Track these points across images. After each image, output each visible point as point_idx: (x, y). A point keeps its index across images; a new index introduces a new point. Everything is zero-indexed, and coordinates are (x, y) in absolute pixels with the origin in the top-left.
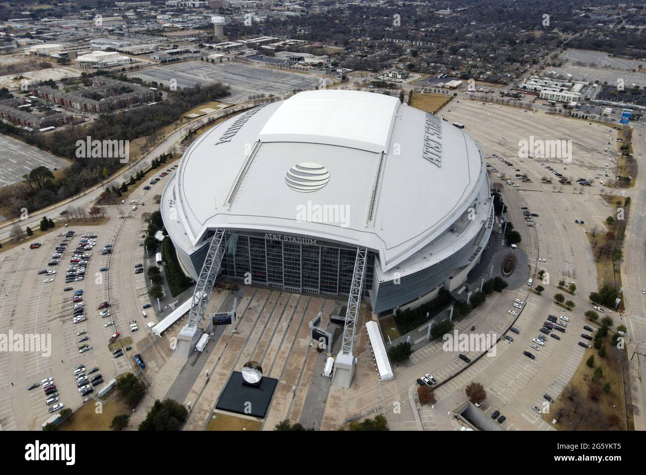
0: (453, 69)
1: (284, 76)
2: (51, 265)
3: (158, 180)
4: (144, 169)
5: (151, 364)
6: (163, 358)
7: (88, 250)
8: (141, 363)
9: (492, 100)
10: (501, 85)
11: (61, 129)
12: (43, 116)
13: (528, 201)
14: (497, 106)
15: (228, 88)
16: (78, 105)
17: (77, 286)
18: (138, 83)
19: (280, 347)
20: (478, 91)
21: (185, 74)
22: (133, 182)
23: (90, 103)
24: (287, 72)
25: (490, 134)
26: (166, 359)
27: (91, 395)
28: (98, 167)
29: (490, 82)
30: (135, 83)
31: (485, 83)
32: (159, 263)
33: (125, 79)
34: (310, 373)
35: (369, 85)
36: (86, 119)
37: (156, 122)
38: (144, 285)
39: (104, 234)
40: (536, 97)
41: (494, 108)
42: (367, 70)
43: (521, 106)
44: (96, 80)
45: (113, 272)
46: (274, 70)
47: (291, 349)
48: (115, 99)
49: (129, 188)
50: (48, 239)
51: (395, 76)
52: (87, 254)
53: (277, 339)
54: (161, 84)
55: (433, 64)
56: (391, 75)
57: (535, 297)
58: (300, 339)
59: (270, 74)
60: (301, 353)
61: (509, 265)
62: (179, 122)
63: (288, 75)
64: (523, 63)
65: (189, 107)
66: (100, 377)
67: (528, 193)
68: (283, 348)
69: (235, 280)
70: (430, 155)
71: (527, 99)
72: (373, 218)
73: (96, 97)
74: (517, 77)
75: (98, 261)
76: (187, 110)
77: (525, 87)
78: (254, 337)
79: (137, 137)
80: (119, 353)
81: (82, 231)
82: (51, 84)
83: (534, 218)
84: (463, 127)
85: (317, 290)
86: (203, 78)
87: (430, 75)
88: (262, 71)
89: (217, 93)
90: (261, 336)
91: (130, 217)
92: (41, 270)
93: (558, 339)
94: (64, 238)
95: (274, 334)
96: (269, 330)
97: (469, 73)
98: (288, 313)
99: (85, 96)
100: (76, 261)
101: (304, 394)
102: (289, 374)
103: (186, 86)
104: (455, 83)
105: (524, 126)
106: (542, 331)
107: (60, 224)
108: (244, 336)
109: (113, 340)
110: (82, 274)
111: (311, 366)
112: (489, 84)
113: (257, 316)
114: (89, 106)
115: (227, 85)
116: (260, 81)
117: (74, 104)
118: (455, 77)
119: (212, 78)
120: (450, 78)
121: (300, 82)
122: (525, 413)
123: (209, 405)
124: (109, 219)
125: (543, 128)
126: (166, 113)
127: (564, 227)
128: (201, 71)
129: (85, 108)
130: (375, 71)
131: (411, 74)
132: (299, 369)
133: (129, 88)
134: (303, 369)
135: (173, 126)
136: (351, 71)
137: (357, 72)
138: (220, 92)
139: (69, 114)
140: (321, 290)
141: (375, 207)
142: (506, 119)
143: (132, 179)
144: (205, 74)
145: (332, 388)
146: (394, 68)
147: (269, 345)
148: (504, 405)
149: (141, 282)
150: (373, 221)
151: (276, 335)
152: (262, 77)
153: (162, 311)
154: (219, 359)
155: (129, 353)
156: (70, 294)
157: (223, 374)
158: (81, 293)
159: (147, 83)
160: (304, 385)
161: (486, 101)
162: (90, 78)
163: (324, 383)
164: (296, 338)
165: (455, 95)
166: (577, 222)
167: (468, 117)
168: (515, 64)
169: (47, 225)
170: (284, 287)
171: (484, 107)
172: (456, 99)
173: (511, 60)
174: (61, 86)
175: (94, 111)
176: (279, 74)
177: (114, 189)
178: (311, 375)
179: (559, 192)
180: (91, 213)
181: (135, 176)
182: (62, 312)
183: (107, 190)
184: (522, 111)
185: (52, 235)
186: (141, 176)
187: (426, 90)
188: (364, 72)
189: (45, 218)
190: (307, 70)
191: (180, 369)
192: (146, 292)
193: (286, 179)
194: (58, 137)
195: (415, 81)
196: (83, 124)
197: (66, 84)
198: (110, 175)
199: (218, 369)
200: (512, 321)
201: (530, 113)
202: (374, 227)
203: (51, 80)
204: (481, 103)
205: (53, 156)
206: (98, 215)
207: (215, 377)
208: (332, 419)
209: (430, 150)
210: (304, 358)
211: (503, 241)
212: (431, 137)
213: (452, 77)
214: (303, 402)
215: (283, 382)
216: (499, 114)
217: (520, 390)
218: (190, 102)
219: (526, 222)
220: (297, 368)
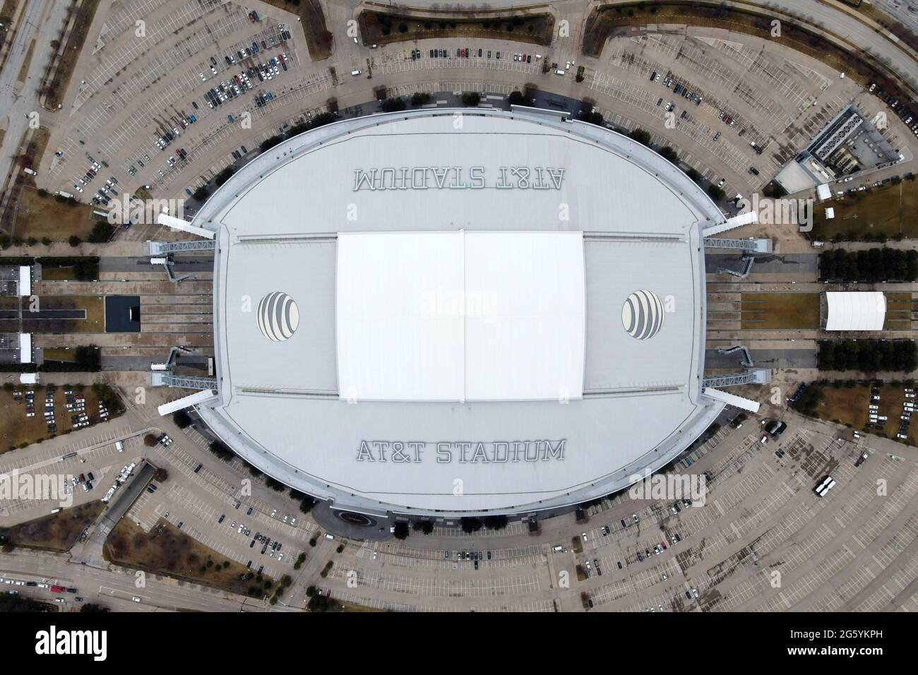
2: (227, 59)
3: (446, 54)
6: (139, 237)
7: (260, 78)
17: (203, 109)
19: (173, 323)
26: (139, 240)
34: (153, 353)
38: (216, 174)
39: (294, 74)
45: (228, 131)
47: (173, 333)
50: (270, 20)
52: (252, 83)
53: (181, 318)
57: (304, 539)
58: (185, 337)
60: (170, 341)
68: (171, 325)
75: (243, 103)
78: (178, 299)
81: (295, 44)
83: (468, 564)
90: (181, 304)
91: (335, 80)
93: (251, 546)
94: (276, 36)
95: (186, 314)
96: (190, 308)
100: (237, 81)
101: (133, 354)
102: (148, 338)
106: (258, 534)
108: (176, 290)
110: (218, 103)
111: (160, 352)
113: (204, 292)
123: (108, 291)
124: (328, 57)
132: (154, 344)
134: (155, 347)
147: (173, 314)
148: (166, 494)
149: (221, 166)
151: (184, 316)
154: (149, 280)
156: (190, 112)
157: (135, 289)
158: (192, 122)
160: (141, 352)
163: (144, 367)
164: (185, 333)
178: (151, 355)
191: (133, 255)
192: (209, 180)
199: (139, 284)
207: (132, 285)
208: (118, 378)
210: (166, 345)
214: (127, 355)
215: (140, 336)
220: (155, 342)
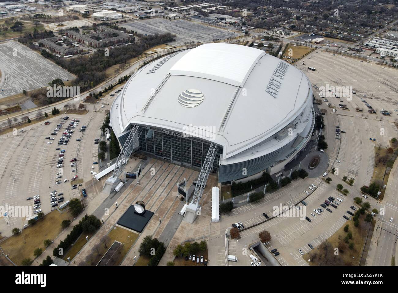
0: (321, 30)
1: (211, 30)
2: (53, 134)
3: (120, 91)
4: (114, 84)
5: (90, 195)
6: (97, 193)
7: (73, 128)
8: (85, 193)
9: (340, 53)
10: (350, 43)
11: (76, 57)
12: (67, 48)
13: (342, 122)
14: (343, 57)
15: (175, 36)
16: (87, 43)
17: (63, 147)
18: (123, 31)
19: (160, 195)
20: (333, 46)
21: (152, 26)
22: (106, 91)
23: (94, 42)
24: (213, 28)
25: (332, 76)
26: (98, 193)
27: (56, 207)
28: (89, 81)
29: (345, 40)
30: (122, 30)
31: (340, 41)
32: (108, 139)
33: (116, 28)
34: (173, 211)
35: (261, 38)
36: (90, 52)
37: (127, 55)
38: (97, 151)
39: (83, 119)
40: (373, 52)
41: (340, 58)
42: (264, 28)
43: (359, 58)
44: (101, 28)
45: (83, 142)
46: (206, 26)
47: (166, 197)
48: (107, 41)
49: (103, 94)
50: (55, 120)
51: (280, 33)
52: (72, 130)
53: (160, 190)
54: (136, 32)
55: (308, 26)
56: (278, 32)
57: (325, 185)
58: (173, 192)
59: (202, 28)
60: (171, 200)
61: (315, 163)
62: (140, 56)
63: (213, 29)
64: (372, 27)
65: (149, 47)
66: (62, 198)
67: (344, 117)
68: (162, 196)
69: (146, 154)
70: (271, 90)
71: (366, 53)
72: (224, 126)
73: (98, 38)
74: (365, 37)
75: (77, 135)
76: (147, 49)
77: (367, 45)
78: (148, 188)
79: (115, 64)
80: (75, 187)
81: (73, 117)
82: (76, 29)
83: (342, 134)
84: (314, 70)
85: (190, 165)
86: (161, 29)
87: (304, 33)
88: (198, 26)
89: (167, 39)
90: (152, 187)
91: (99, 111)
92: (47, 137)
93: (331, 212)
94: (63, 120)
95: (159, 187)
96: (157, 184)
97: (331, 33)
98: (171, 176)
99: (92, 38)
100: (66, 134)
101: (166, 223)
102: (161, 211)
103: (150, 34)
104: (319, 40)
105: (357, 71)
106: (322, 206)
107: (63, 112)
108: (142, 186)
109: (74, 180)
110: (67, 141)
111: (175, 208)
112: (343, 41)
114: (93, 44)
115: (174, 34)
116: (195, 33)
117: (85, 42)
118: (321, 35)
119: (167, 29)
120: (317, 35)
121: (219, 34)
122: (293, 253)
123: (114, 222)
124: (88, 111)
125: (371, 74)
126: (134, 51)
127: (361, 142)
128: (162, 25)
129: (91, 45)
130: (269, 29)
131: (292, 32)
132: (167, 208)
133: (117, 34)
134: (169, 209)
135: (136, 59)
136: (253, 29)
137: (257, 29)
138: (168, 39)
139: (81, 48)
140: (192, 165)
141: (227, 120)
142: (346, 66)
143: (106, 89)
144: (163, 26)
145: (183, 222)
146: (282, 28)
147: (155, 193)
148: (281, 246)
149: (96, 149)
150: (223, 128)
151: (160, 188)
152: (197, 30)
153: (103, 167)
154: (126, 197)
155: (80, 188)
156: (59, 152)
157: (126, 206)
158: (64, 152)
159: (128, 31)
160: (168, 218)
161: (337, 53)
162: (97, 27)
163: (179, 218)
164: (170, 191)
165: (316, 48)
166: (371, 139)
167: (320, 64)
168: (366, 28)
169: (56, 112)
170: (172, 161)
171: (334, 57)
172: (316, 51)
173: (364, 25)
174: (81, 31)
175: (95, 47)
176: (207, 28)
177: (94, 94)
178: (173, 213)
179: (366, 118)
180: (79, 108)
181: (107, 88)
182: (52, 161)
183: (91, 95)
184: (360, 61)
185: (58, 118)
186: (111, 88)
187: (298, 43)
188: (261, 30)
189: (55, 108)
190: (225, 26)
191: (104, 199)
192: (97, 155)
193: (179, 99)
194: (73, 61)
195: (293, 37)
196: (87, 55)
197: (84, 29)
198: (94, 86)
199: (124, 203)
200: (305, 197)
201: (365, 63)
202: (223, 132)
203: (76, 27)
204: (332, 54)
205: (68, 72)
206: (83, 109)
207: (121, 206)
208: (178, 239)
209: (272, 86)
210: (172, 203)
211: (316, 147)
212: (276, 78)
213: (319, 35)
214: (165, 227)
215: (157, 215)
216: (342, 63)
217: (295, 239)
218: (149, 44)
219: (336, 136)
220: (166, 208)
